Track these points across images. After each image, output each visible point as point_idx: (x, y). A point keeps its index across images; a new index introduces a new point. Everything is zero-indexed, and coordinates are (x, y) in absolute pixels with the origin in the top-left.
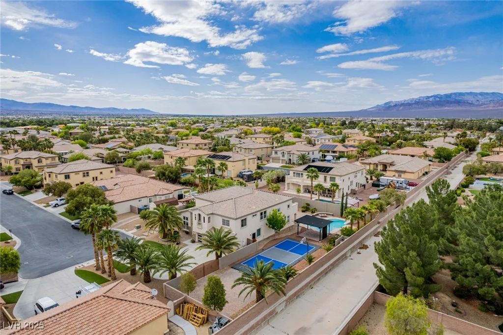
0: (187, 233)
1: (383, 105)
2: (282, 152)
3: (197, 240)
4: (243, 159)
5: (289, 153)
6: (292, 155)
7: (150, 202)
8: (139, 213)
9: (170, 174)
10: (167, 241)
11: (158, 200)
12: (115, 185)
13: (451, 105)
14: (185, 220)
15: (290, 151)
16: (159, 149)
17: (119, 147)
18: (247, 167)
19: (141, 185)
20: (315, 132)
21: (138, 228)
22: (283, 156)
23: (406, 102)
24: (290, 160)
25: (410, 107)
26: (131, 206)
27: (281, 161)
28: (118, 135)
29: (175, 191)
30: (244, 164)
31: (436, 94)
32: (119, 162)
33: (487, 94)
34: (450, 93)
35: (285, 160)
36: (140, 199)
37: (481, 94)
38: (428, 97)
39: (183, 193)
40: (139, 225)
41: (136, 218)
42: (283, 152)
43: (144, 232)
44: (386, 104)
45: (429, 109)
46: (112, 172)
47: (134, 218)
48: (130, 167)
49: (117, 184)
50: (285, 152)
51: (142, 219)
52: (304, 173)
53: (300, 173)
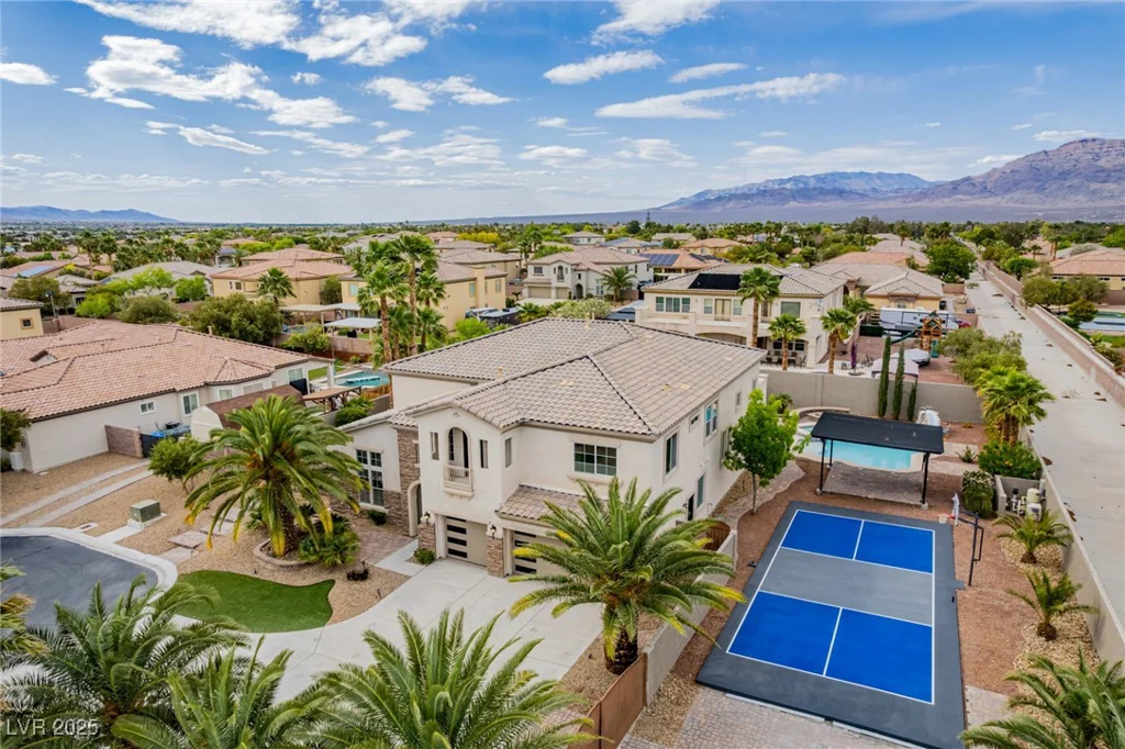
0: (379, 519)
1: (693, 199)
2: (556, 265)
3: (441, 550)
4: (471, 276)
5: (576, 268)
6: (583, 274)
7: (188, 410)
8: (146, 455)
9: (246, 323)
10: (301, 566)
11: (219, 400)
12: (35, 359)
13: (828, 198)
14: (369, 467)
15: (578, 265)
16: (193, 274)
17: (61, 274)
18: (482, 301)
19: (147, 352)
20: (586, 241)
21: (149, 513)
22: (561, 278)
23: (739, 192)
24: (579, 287)
25: (749, 201)
26: (107, 428)
27: (553, 292)
28: (60, 253)
29: (277, 368)
30: (474, 293)
31: (797, 175)
32: (62, 312)
33: (890, 176)
34: (823, 172)
35: (566, 288)
36: (146, 402)
37: (880, 176)
38: (782, 181)
39: (306, 376)
40: (152, 502)
41: (139, 475)
42: (561, 268)
43: (179, 532)
44: (698, 195)
45: (786, 206)
46: (27, 323)
47: (130, 473)
48: (102, 317)
49: (44, 353)
50: (564, 266)
51: (164, 478)
52: (693, 298)
53: (681, 297)
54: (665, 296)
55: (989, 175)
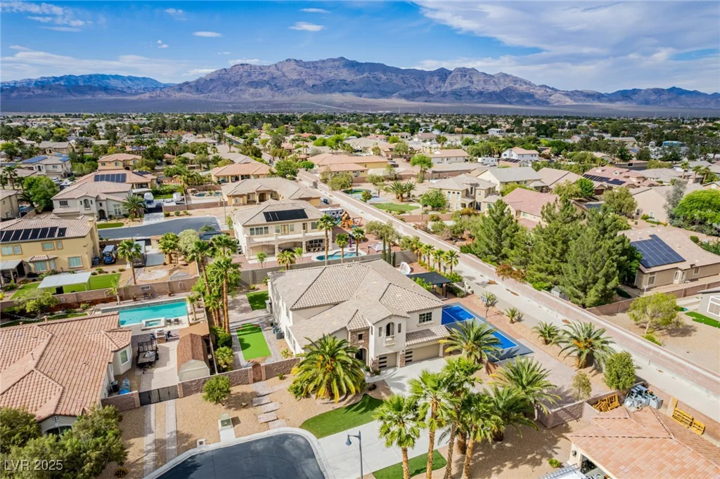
2: (82, 200)
5: (97, 199)
13: (96, 92)
22: (87, 207)
24: (102, 211)
31: (67, 74)
35: (93, 214)
38: (56, 79)
42: (85, 200)
52: (269, 226)
53: (263, 227)
54: (255, 227)
55: (198, 81)
